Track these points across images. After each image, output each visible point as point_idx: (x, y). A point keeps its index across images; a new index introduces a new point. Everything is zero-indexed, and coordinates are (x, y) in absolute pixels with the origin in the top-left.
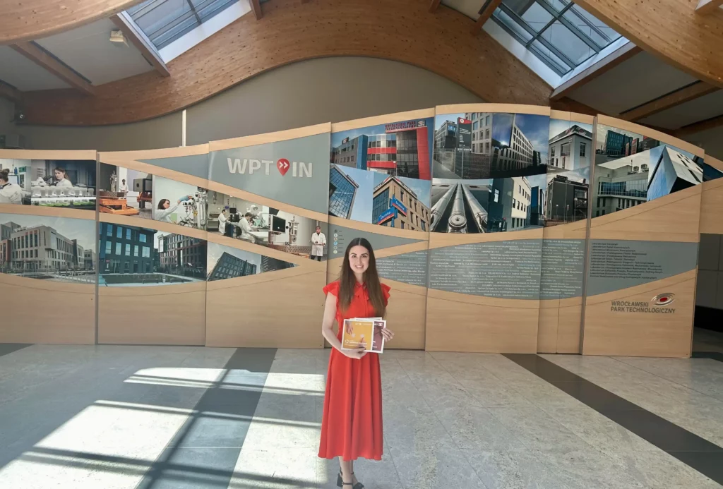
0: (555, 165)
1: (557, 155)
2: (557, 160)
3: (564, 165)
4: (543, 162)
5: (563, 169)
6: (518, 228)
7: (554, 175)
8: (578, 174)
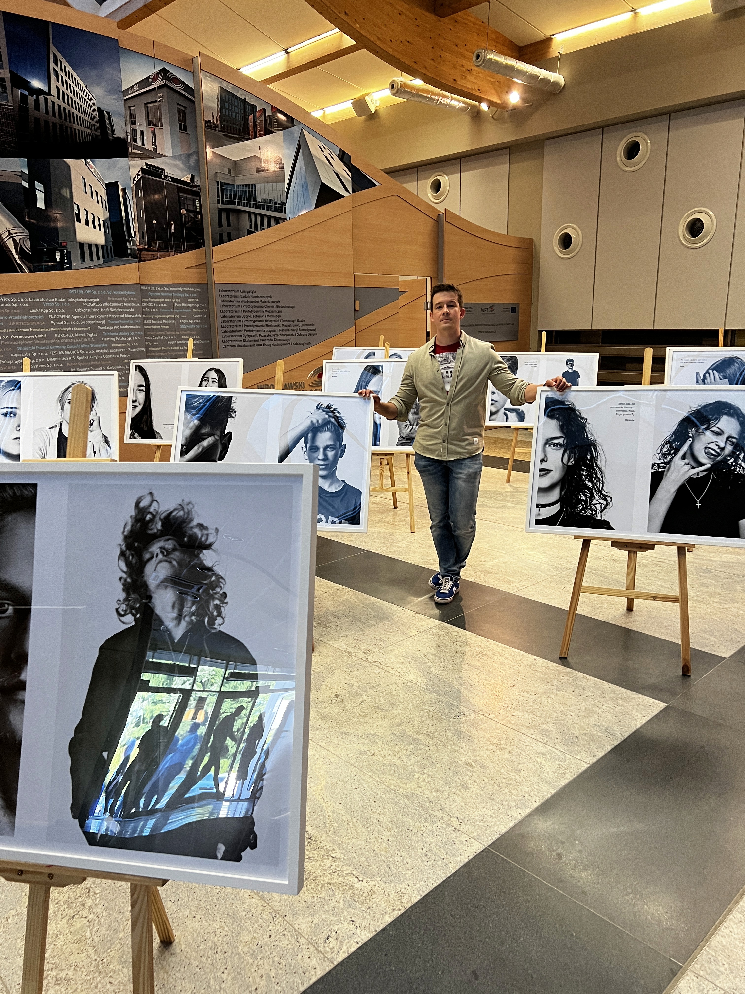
0: (139, 143)
1: (141, 124)
2: (142, 132)
3: (155, 144)
4: (119, 133)
5: (155, 153)
6: (92, 264)
7: (141, 163)
8: (179, 163)
